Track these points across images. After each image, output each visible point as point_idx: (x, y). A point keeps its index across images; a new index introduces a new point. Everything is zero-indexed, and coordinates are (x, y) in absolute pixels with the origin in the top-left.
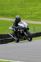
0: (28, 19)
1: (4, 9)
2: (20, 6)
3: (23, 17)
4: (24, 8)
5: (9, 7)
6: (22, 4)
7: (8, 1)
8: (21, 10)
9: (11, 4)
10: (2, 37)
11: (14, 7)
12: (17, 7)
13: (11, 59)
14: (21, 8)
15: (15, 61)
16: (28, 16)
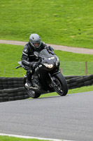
0: (73, 44)
1: (18, 20)
2: (55, 14)
3: (62, 39)
4: (63, 19)
5: (29, 17)
6: (58, 9)
7: (26, 3)
8: (56, 23)
9: (34, 8)
10: (13, 84)
11: (40, 16)
12: (48, 15)
13: (39, 135)
14: (56, 19)
15: (49, 139)
16: (72, 37)
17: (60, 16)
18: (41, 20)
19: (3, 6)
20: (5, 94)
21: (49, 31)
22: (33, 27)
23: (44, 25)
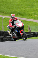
2: (29, 6)
4: (32, 8)
5: (18, 7)
8: (29, 10)
11: (23, 7)
12: (26, 6)
14: (29, 8)
16: (36, 16)
17: (31, 7)
18: (23, 8)
19: (8, 2)
20: (7, 38)
21: (26, 13)
22: (20, 11)
23: (24, 10)
